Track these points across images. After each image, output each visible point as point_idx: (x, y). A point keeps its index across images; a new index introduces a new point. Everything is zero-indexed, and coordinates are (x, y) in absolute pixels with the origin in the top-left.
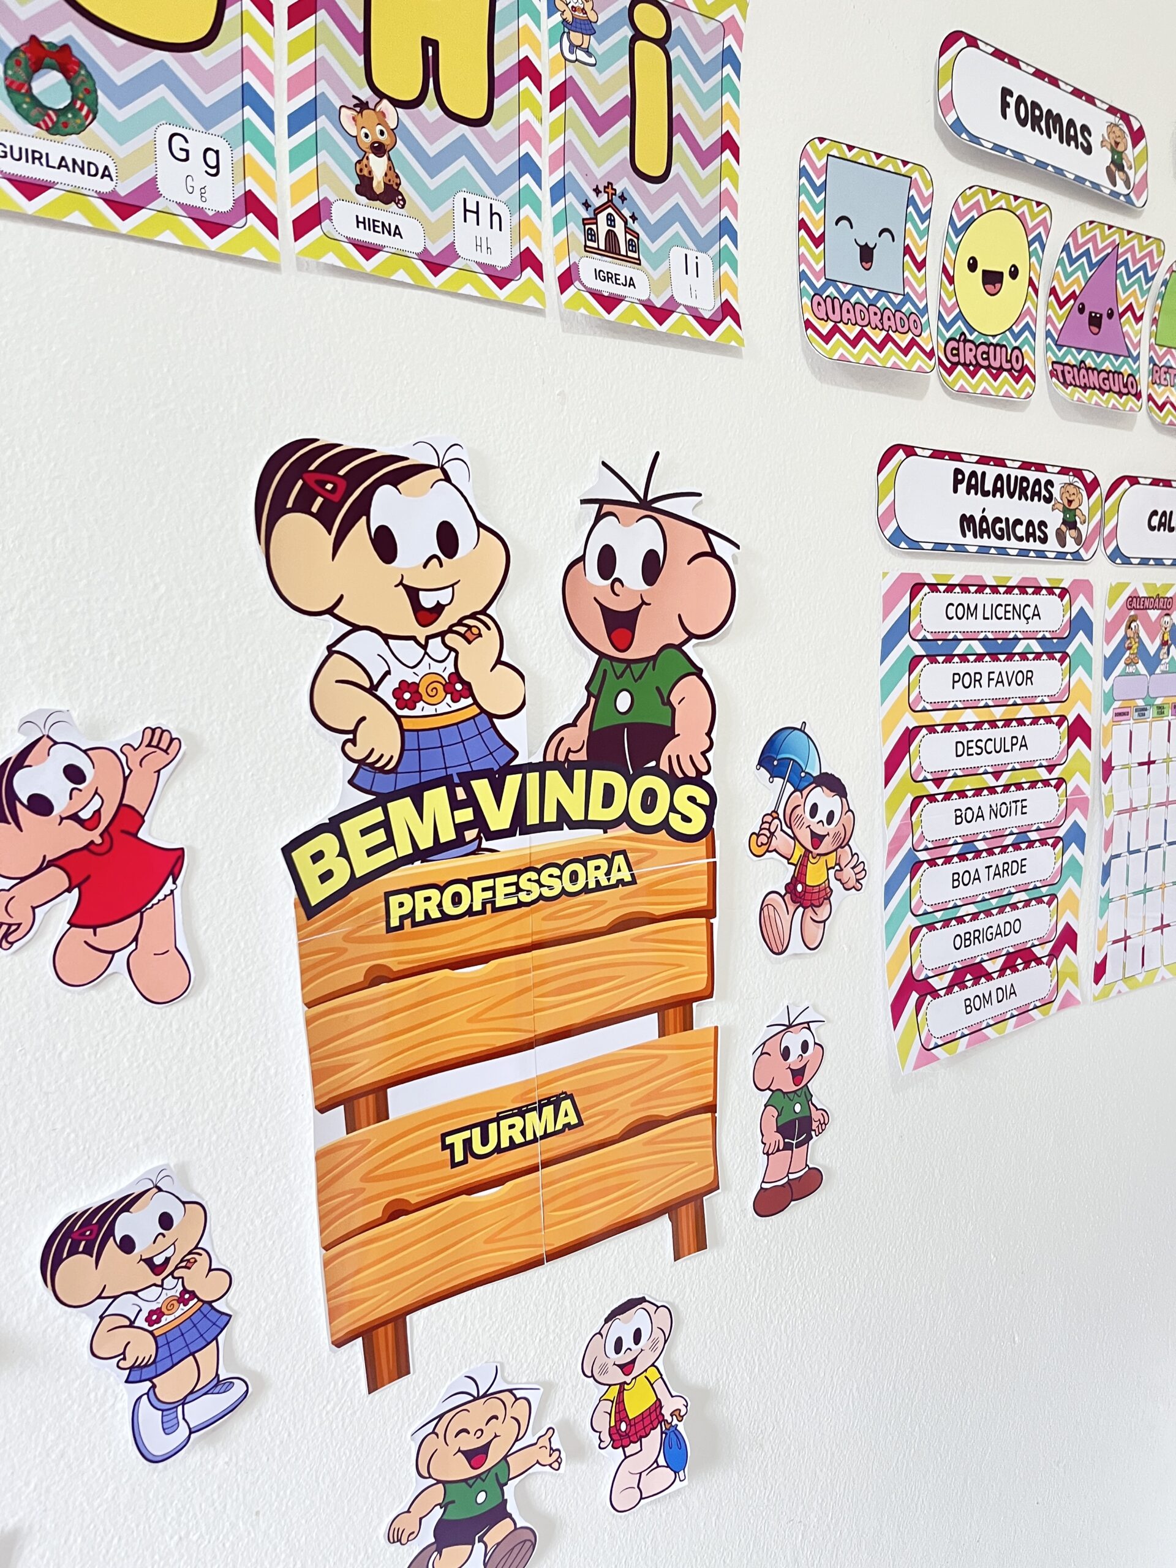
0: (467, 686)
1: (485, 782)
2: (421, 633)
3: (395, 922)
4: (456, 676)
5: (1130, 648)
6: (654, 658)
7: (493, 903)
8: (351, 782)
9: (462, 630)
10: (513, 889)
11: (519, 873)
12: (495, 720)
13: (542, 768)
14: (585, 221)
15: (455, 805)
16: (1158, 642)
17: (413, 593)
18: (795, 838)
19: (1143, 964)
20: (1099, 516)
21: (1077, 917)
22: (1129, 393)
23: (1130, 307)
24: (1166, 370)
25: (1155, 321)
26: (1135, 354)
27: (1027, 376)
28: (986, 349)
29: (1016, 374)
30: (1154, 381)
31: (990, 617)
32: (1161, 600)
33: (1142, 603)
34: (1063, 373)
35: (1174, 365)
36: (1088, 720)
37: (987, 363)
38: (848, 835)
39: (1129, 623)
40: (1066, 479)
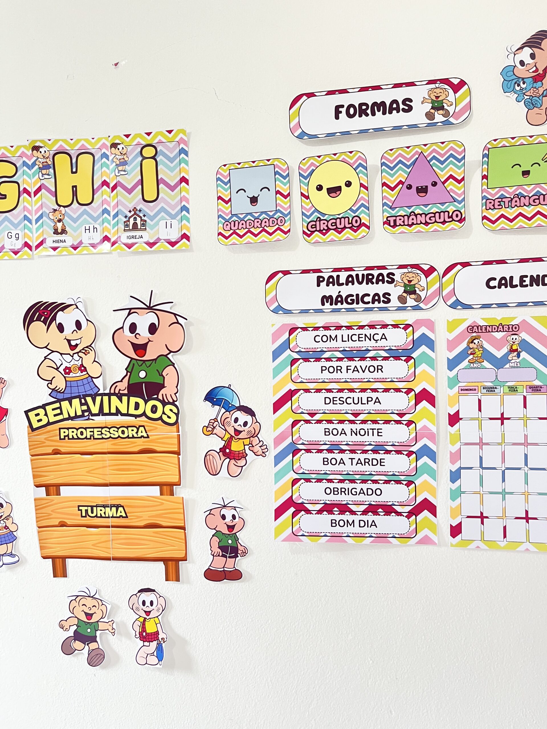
0: (85, 368)
1: (90, 398)
2: (71, 353)
3: (62, 437)
4: (82, 365)
5: (471, 354)
6: (155, 360)
7: (94, 436)
8: (50, 395)
9: (84, 351)
10: (100, 433)
11: (102, 428)
12: (93, 379)
13: (109, 395)
14: (125, 222)
15: (82, 404)
16: (505, 350)
17: (69, 341)
18: (226, 430)
19: (505, 536)
20: (437, 285)
21: (435, 497)
22: (453, 220)
23: (451, 177)
24: (500, 200)
25: (485, 177)
26: (460, 199)
27: (363, 228)
28: (334, 221)
29: (355, 228)
30: (488, 208)
31: (347, 340)
32: (505, 326)
33: (484, 329)
34: (395, 221)
35: (508, 196)
36: (432, 391)
37: (335, 227)
38: (257, 433)
39: (471, 341)
40: (405, 270)
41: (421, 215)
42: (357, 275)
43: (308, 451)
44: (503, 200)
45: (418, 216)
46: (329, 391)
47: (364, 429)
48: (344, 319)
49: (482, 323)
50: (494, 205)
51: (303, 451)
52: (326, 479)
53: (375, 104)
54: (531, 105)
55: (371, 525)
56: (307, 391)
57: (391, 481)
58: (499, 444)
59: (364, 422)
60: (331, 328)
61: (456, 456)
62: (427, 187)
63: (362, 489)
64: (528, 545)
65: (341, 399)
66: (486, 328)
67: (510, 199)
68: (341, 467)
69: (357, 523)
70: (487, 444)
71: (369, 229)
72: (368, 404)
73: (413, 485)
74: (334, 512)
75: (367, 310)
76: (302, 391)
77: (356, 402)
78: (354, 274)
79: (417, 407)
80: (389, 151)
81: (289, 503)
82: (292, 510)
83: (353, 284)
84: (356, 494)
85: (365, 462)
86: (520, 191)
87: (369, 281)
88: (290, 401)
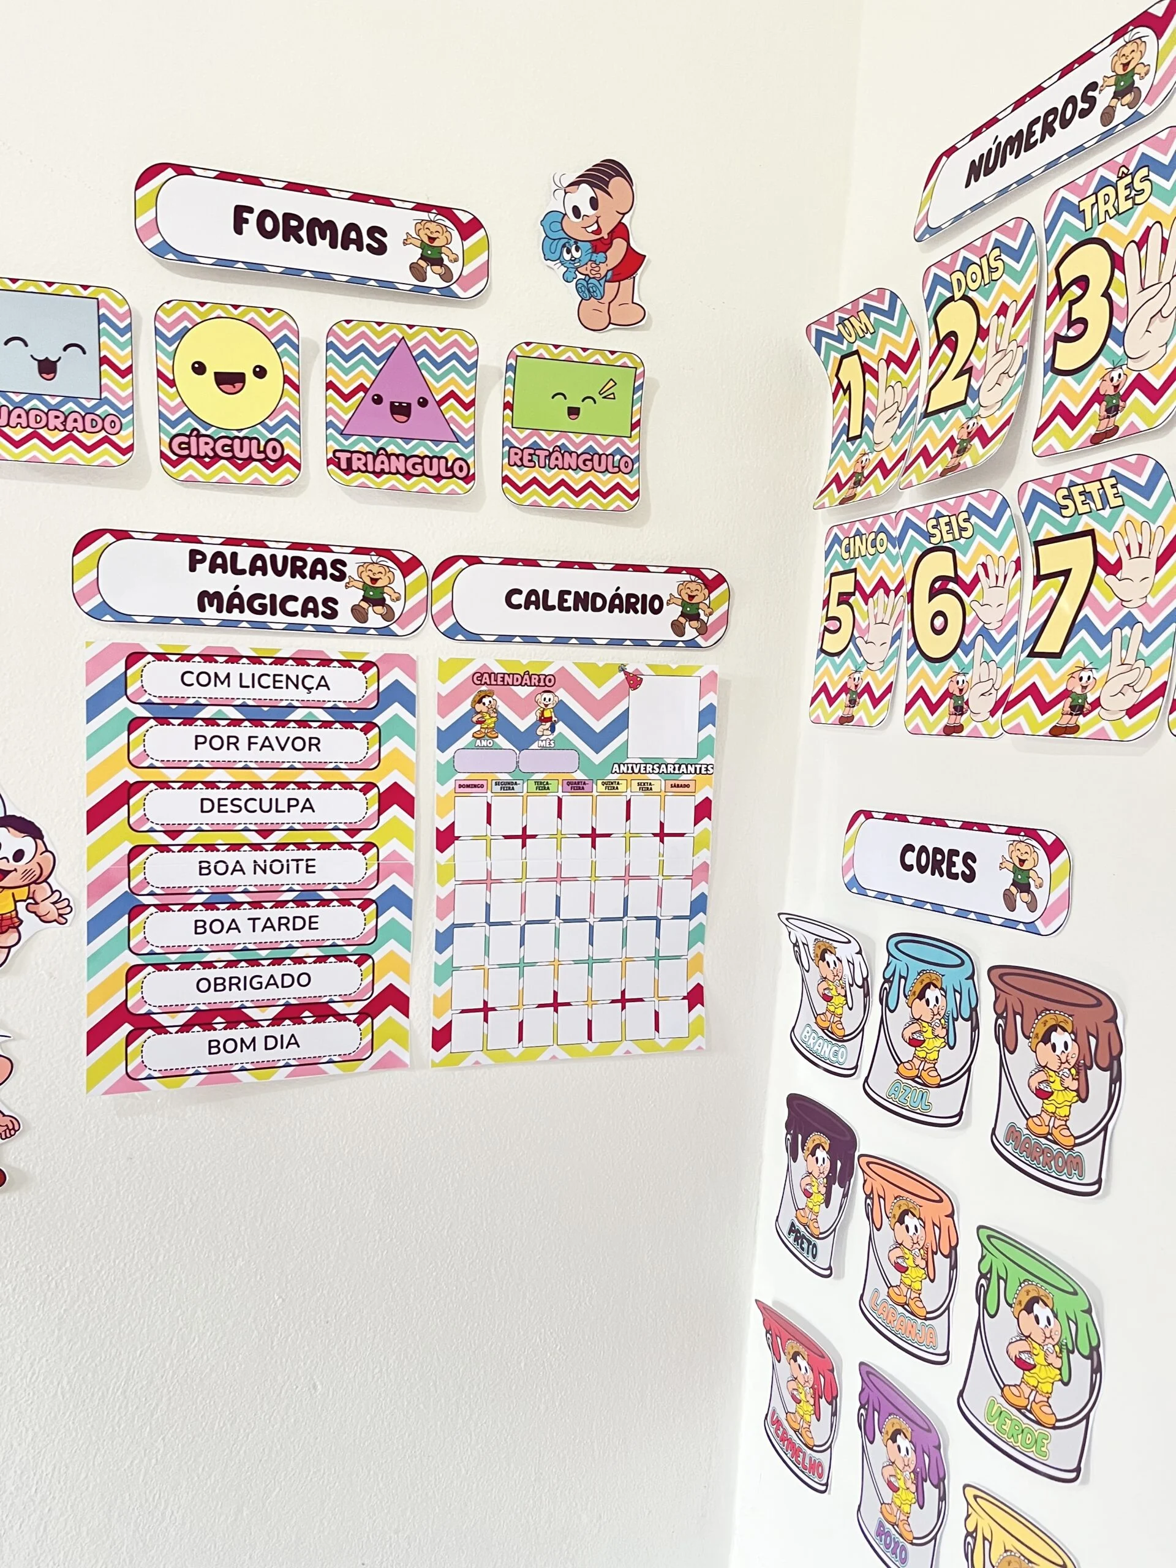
5: (478, 722)
16: (532, 718)
19: (520, 1039)
20: (423, 593)
21: (407, 981)
22: (454, 476)
23: (452, 395)
24: (532, 451)
25: (508, 406)
26: (466, 439)
27: (288, 464)
28: (229, 442)
29: (272, 463)
30: (512, 463)
31: (251, 685)
32: (533, 677)
33: (499, 679)
34: (349, 460)
35: (544, 447)
36: (410, 789)
37: (229, 454)
38: (45, 874)
39: (478, 699)
40: (366, 558)
41: (398, 456)
42: (273, 558)
43: (163, 908)
44: (538, 452)
45: (393, 458)
46: (211, 785)
47: (280, 861)
48: (245, 642)
49: (497, 669)
50: (521, 459)
51: (152, 909)
52: (200, 963)
53: (314, 222)
54: (587, 291)
55: (289, 1044)
56: (163, 785)
57: (329, 956)
58: (517, 880)
59: (280, 846)
60: (217, 658)
61: (446, 906)
62: (409, 405)
63: (272, 976)
64: (555, 1050)
65: (235, 802)
66: (503, 678)
67: (547, 453)
68: (232, 937)
69: (260, 1043)
70: (499, 881)
71: (299, 469)
72: (289, 811)
73: (370, 961)
74: (215, 1026)
75: (291, 627)
76: (152, 786)
77: (266, 807)
78: (267, 553)
79: (381, 817)
80: (344, 323)
81: (121, 1014)
82: (127, 1028)
83: (265, 573)
84: (261, 988)
85: (280, 924)
86: (563, 441)
87: (297, 571)
88: (126, 806)
